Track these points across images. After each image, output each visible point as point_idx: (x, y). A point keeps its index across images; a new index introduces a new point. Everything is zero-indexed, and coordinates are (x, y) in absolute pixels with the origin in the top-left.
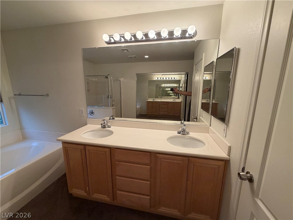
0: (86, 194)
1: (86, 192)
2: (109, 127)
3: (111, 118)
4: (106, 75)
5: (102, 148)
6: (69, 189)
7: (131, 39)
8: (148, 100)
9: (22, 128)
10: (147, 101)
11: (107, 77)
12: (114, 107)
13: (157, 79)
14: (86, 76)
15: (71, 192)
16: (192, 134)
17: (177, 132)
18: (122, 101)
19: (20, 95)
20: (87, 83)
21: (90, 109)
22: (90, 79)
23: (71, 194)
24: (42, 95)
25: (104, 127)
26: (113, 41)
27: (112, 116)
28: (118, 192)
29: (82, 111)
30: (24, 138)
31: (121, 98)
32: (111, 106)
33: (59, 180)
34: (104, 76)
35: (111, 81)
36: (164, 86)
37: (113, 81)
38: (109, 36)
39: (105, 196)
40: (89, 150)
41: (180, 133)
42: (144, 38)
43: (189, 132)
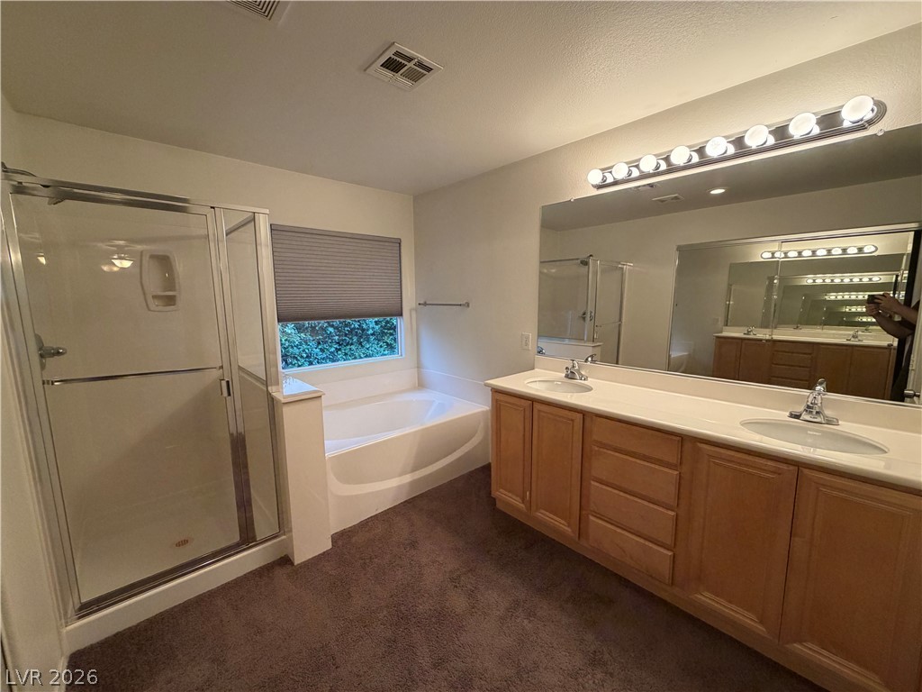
1: (523, 502)
2: (584, 378)
3: (590, 359)
4: (583, 256)
5: (567, 412)
6: (494, 487)
7: (657, 168)
8: (721, 332)
9: (419, 366)
10: (718, 337)
11: (585, 263)
12: (598, 344)
13: (770, 256)
14: (544, 263)
15: (495, 493)
16: (845, 427)
17: (788, 414)
19: (425, 304)
23: (494, 501)
24: (459, 305)
25: (571, 375)
26: (610, 180)
27: (592, 356)
28: (591, 518)
29: (527, 338)
30: (421, 385)
31: (620, 320)
32: (588, 341)
33: (471, 475)
34: (577, 259)
35: (595, 273)
36: (810, 282)
37: (603, 272)
38: (603, 170)
39: (563, 522)
40: (539, 411)
41: (797, 417)
42: (696, 159)
43: (837, 420)
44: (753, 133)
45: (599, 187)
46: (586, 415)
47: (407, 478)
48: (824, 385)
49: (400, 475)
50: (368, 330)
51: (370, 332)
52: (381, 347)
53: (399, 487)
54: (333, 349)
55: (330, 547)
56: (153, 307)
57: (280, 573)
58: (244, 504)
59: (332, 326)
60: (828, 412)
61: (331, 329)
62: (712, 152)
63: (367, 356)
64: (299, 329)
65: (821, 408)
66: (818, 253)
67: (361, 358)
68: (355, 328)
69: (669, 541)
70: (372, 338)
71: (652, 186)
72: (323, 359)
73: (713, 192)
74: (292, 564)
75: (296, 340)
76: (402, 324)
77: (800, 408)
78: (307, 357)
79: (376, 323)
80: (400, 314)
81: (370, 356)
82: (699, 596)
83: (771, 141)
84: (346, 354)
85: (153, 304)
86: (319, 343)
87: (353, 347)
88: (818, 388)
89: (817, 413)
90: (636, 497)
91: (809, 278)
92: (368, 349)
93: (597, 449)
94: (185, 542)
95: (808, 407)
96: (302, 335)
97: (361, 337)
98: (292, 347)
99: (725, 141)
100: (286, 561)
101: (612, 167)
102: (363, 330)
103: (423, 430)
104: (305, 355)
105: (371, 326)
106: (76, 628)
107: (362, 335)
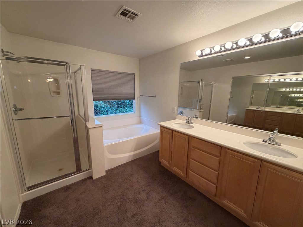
0: (169, 165)
1: (169, 164)
2: (192, 123)
3: (195, 117)
4: (199, 80)
5: (183, 135)
6: (160, 158)
7: (221, 49)
8: (248, 107)
9: (140, 116)
10: (246, 109)
11: (199, 82)
12: (202, 111)
14: (181, 82)
15: (160, 160)
16: (283, 146)
17: (262, 140)
18: (211, 105)
19: (142, 96)
20: (182, 88)
21: (180, 110)
22: (185, 84)
23: (160, 162)
24: (153, 96)
25: (188, 122)
26: (204, 54)
27: (196, 116)
28: (190, 171)
29: (174, 108)
30: (141, 122)
31: (211, 102)
32: (198, 109)
33: (154, 153)
34: (196, 81)
35: (202, 86)
36: (284, 90)
37: (205, 86)
38: (201, 50)
39: (181, 172)
40: (175, 134)
41: (266, 142)
42: (235, 46)
43: (280, 144)
44: (255, 37)
45: (200, 56)
46: (190, 137)
47: (132, 153)
48: (277, 131)
49: (131, 152)
50: (127, 103)
51: (127, 104)
52: (131, 109)
53: (130, 156)
54: (115, 109)
55: (105, 174)
56: (52, 95)
57: (88, 182)
58: (78, 159)
59: (115, 101)
60: (277, 141)
61: (115, 103)
62: (241, 44)
63: (126, 112)
64: (104, 102)
65: (274, 139)
66: (281, 80)
67: (124, 112)
68: (122, 102)
69: (215, 182)
70: (128, 106)
71: (222, 56)
72: (112, 112)
73: (246, 58)
74: (92, 179)
75: (103, 106)
76: (135, 102)
77: (267, 139)
78: (107, 111)
79: (130, 101)
80: (134, 99)
81: (127, 112)
82: (225, 202)
83: (263, 39)
84: (119, 111)
85: (53, 94)
86: (111, 107)
87: (122, 108)
88: (275, 131)
89: (272, 141)
90: (205, 166)
91: (284, 89)
92: (126, 109)
93: (193, 148)
94: (61, 170)
95: (269, 139)
96: (105, 104)
97: (124, 105)
98: (102, 108)
99: (245, 40)
100: (91, 178)
101: (204, 50)
102: (125, 103)
103: (138, 138)
104: (106, 111)
105: (128, 102)
106: (26, 194)
107: (125, 105)
